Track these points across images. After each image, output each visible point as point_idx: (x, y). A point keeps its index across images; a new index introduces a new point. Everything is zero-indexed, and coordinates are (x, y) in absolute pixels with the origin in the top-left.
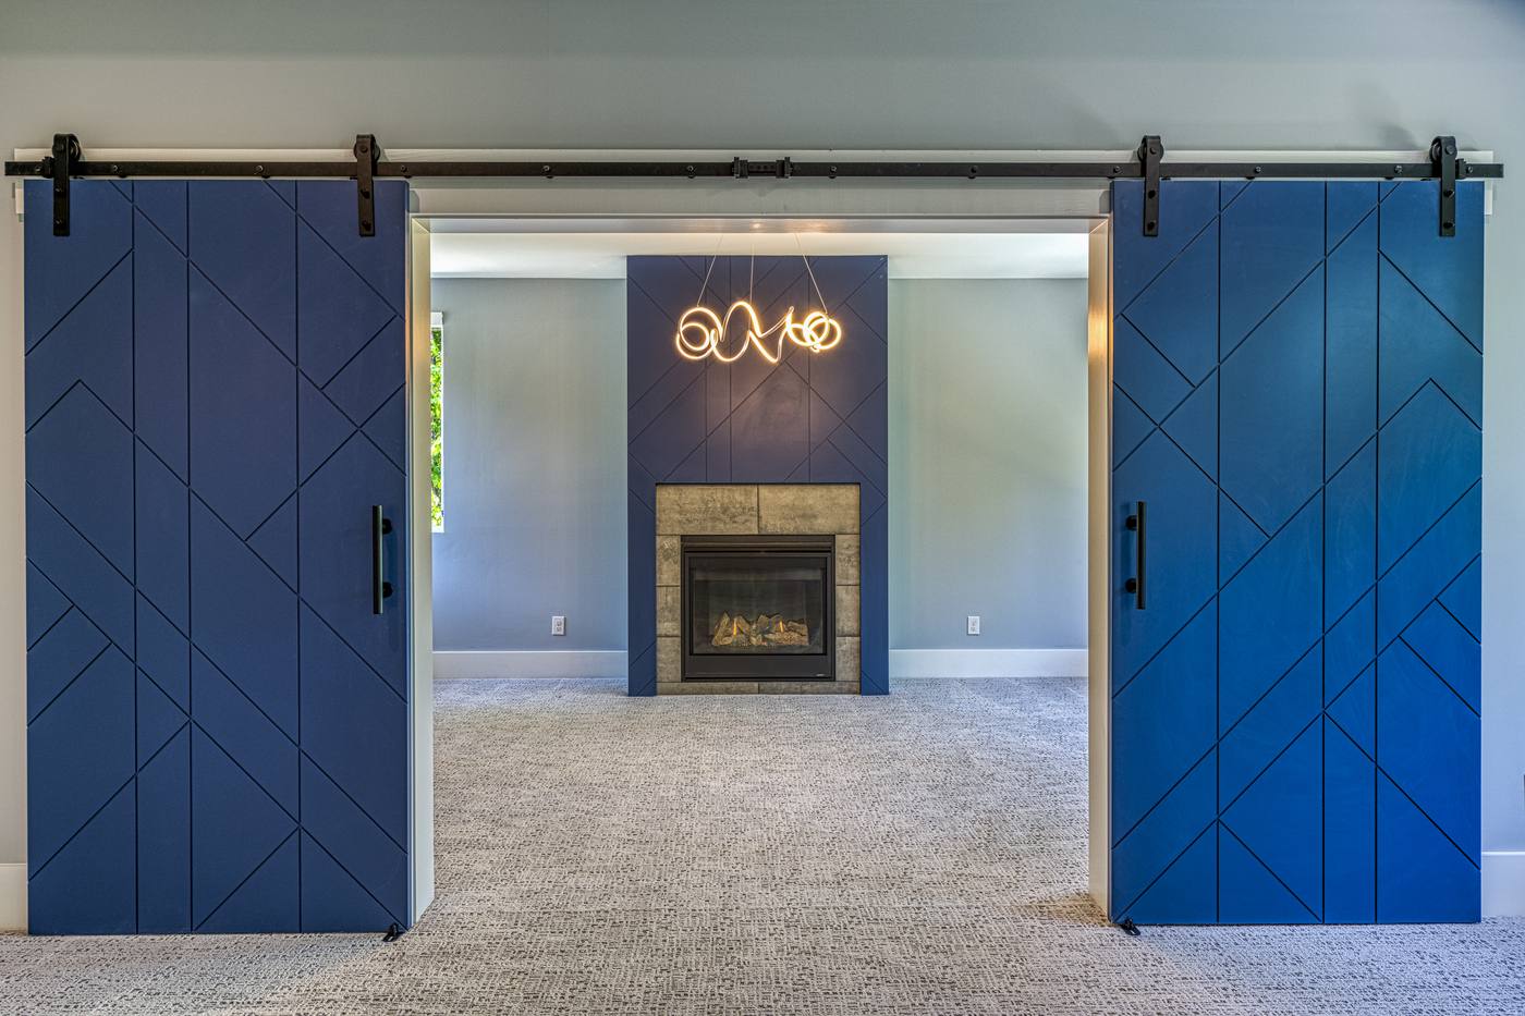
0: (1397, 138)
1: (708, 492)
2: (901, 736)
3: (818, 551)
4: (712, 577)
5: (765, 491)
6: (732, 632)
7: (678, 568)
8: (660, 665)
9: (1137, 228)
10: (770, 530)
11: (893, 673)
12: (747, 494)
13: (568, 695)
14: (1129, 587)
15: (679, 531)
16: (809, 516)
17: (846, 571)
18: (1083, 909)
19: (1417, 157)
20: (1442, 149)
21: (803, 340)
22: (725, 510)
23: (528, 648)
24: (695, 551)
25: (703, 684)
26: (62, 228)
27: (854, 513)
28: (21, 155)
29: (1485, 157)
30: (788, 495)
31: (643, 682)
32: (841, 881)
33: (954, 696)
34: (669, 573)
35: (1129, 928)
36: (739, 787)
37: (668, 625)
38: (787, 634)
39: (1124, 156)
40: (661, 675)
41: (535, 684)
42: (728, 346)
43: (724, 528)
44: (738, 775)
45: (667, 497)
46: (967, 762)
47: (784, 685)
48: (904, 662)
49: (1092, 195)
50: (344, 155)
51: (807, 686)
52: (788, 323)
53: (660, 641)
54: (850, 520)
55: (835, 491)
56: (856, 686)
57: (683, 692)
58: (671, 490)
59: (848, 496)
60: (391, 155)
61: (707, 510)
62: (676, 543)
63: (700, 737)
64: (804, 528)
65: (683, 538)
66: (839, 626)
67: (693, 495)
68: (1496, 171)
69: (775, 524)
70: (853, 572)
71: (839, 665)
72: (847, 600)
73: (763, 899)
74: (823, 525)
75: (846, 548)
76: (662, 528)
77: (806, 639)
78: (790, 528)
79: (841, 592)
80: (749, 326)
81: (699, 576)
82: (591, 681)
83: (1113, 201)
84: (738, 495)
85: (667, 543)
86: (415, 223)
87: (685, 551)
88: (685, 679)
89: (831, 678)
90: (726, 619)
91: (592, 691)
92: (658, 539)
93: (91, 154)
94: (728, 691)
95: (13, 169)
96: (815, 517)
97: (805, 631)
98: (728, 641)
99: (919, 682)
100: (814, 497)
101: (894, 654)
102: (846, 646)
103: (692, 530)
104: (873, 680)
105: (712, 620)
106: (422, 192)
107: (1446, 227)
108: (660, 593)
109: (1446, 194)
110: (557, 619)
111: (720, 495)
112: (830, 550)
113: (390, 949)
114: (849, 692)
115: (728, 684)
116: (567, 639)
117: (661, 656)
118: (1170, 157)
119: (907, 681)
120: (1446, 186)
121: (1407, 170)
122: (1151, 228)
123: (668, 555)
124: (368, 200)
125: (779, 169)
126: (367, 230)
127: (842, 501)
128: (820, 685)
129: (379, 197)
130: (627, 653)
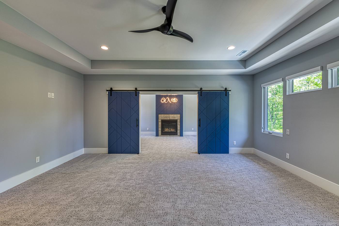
0: (222, 87)
1: (164, 115)
2: (183, 140)
3: (176, 121)
4: (164, 124)
5: (170, 115)
6: (166, 130)
7: (161, 123)
8: (159, 133)
9: (200, 95)
10: (171, 119)
11: (183, 134)
12: (168, 115)
13: (149, 136)
14: (199, 125)
15: (161, 119)
16: (175, 117)
17: (179, 123)
18: (196, 153)
19: (224, 89)
20: (226, 89)
21: (173, 101)
22: (166, 117)
24: (163, 121)
26: (111, 95)
27: (179, 117)
28: (107, 89)
29: (230, 89)
30: (172, 115)
31: (157, 135)
32: (176, 151)
33: (190, 137)
34: (160, 124)
35: (199, 154)
36: (167, 144)
37: (160, 129)
38: (172, 130)
39: (199, 89)
41: (146, 135)
42: (166, 101)
43: (166, 119)
44: (167, 143)
45: (160, 115)
46: (189, 142)
47: (172, 135)
48: (184, 133)
49: (197, 92)
50: (134, 89)
51: (174, 135)
52: (172, 100)
53: (159, 131)
54: (179, 118)
55: (178, 115)
56: (180, 136)
59: (179, 115)
60: (138, 89)
61: (164, 117)
62: (161, 120)
63: (163, 140)
64: (174, 119)
66: (178, 129)
67: (163, 115)
69: (171, 118)
71: (178, 133)
73: (168, 152)
74: (176, 119)
75: (179, 121)
78: (173, 119)
79: (178, 126)
80: (168, 99)
81: (163, 124)
82: (152, 135)
83: (198, 93)
84: (167, 115)
85: (160, 120)
86: (140, 95)
87: (162, 121)
88: (162, 135)
89: (177, 135)
90: (166, 128)
91: (152, 136)
92: (159, 120)
93: (113, 89)
94: (166, 136)
95: (107, 90)
96: (175, 118)
97: (174, 130)
98: (166, 131)
99: (187, 135)
100: (175, 115)
102: (179, 131)
103: (163, 119)
104: (181, 135)
105: (164, 128)
106: (140, 92)
107: (226, 95)
108: (159, 126)
109: (226, 93)
110: (148, 128)
111: (165, 115)
112: (177, 121)
113: (138, 155)
116: (149, 131)
118: (203, 89)
119: (185, 135)
120: (226, 92)
121: (223, 90)
122: (201, 95)
123: (160, 122)
124: (136, 93)
125: (170, 90)
126: (136, 95)
127: (178, 116)
128: (176, 135)
129: (137, 92)
130: (155, 132)
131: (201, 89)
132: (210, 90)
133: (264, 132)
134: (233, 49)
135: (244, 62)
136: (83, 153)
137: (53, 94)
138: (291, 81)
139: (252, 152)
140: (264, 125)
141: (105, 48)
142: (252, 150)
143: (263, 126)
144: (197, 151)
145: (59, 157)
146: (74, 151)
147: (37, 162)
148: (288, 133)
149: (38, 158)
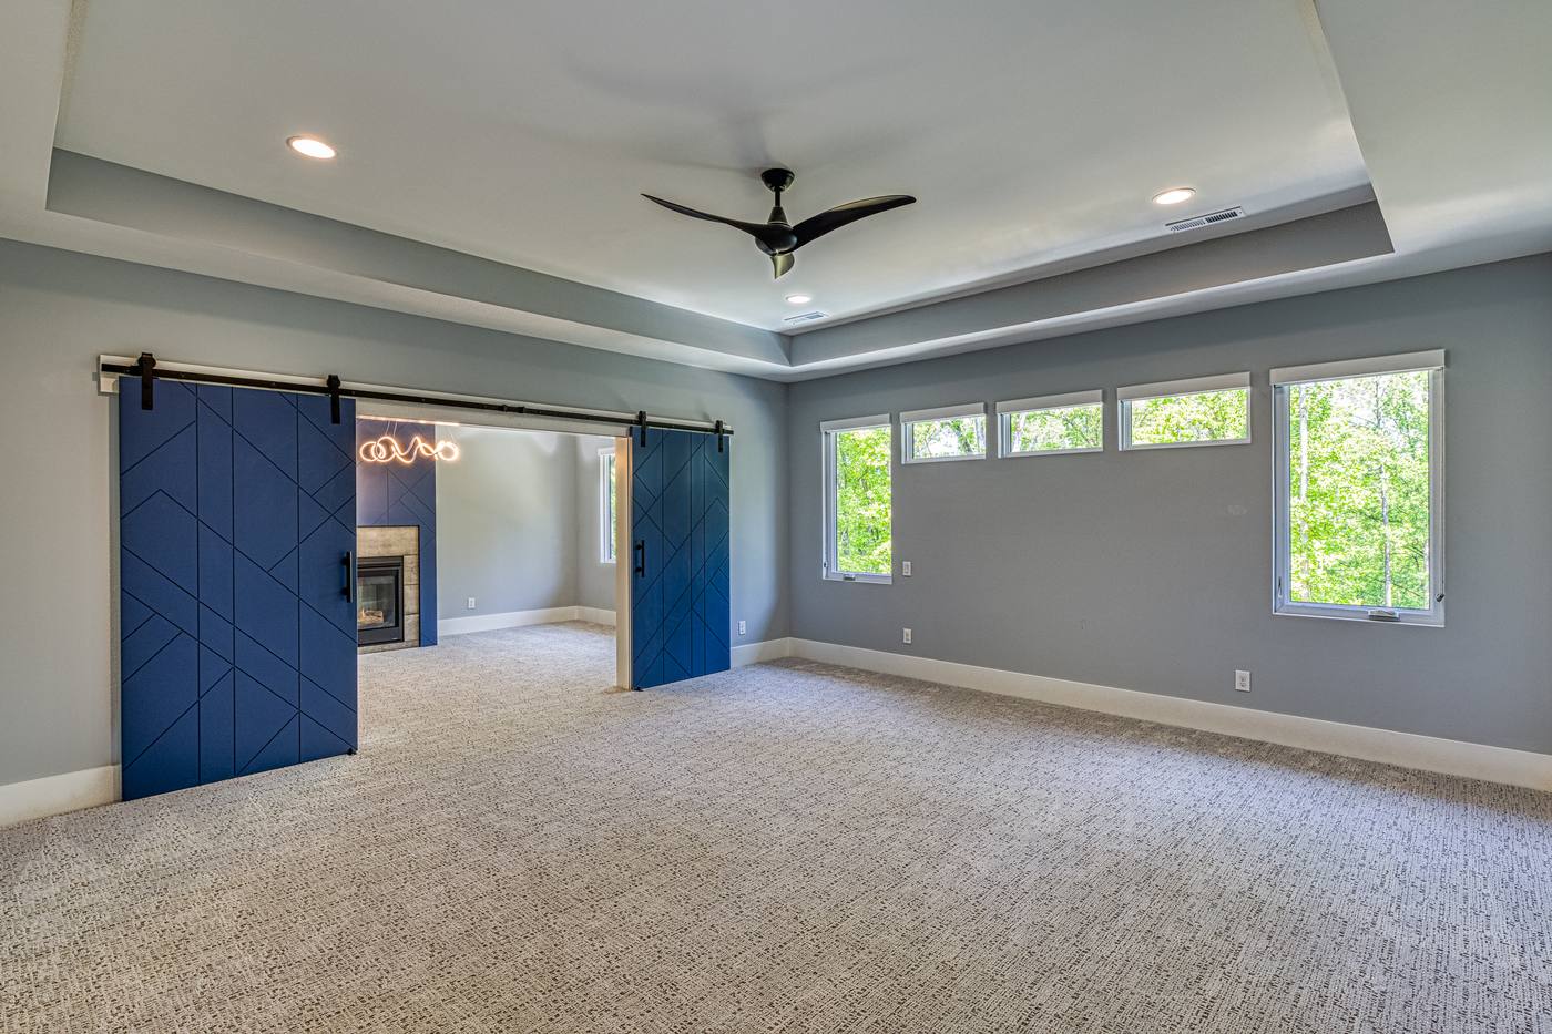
0: (707, 418)
3: (393, 566)
11: (440, 633)
14: (638, 569)
16: (386, 545)
17: (410, 576)
19: (712, 426)
20: (718, 424)
27: (415, 543)
29: (729, 428)
30: (373, 533)
38: (368, 618)
39: (632, 417)
48: (444, 627)
49: (623, 429)
50: (316, 383)
51: (386, 646)
54: (412, 547)
55: (404, 530)
56: (417, 642)
59: (411, 533)
64: (386, 553)
66: (406, 609)
68: (731, 432)
69: (364, 551)
70: (415, 577)
71: (406, 632)
72: (410, 594)
74: (396, 551)
75: (410, 564)
77: (382, 619)
78: (374, 552)
79: (407, 589)
83: (631, 432)
89: (401, 640)
96: (390, 546)
97: (381, 614)
99: (457, 635)
100: (391, 533)
101: (439, 622)
102: (410, 621)
104: (427, 637)
107: (720, 450)
109: (721, 439)
112: (400, 565)
114: (413, 647)
118: (649, 419)
119: (450, 637)
120: (718, 435)
121: (711, 430)
122: (643, 444)
125: (520, 410)
127: (408, 536)
128: (394, 645)
131: (642, 415)
132: (670, 426)
133: (827, 576)
134: (805, 304)
135: (791, 342)
138: (909, 425)
139: (787, 653)
140: (827, 553)
141: (313, 148)
142: (788, 645)
143: (824, 560)
148: (907, 571)
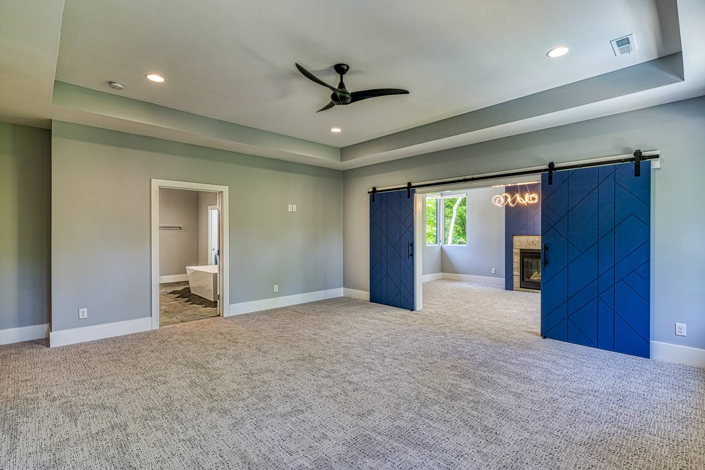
1: (527, 237)
4: (528, 260)
7: (519, 258)
8: (514, 283)
12: (539, 238)
15: (519, 247)
18: (538, 334)
22: (533, 243)
23: (484, 276)
24: (524, 253)
25: (526, 289)
26: (373, 201)
31: (509, 286)
34: (517, 259)
37: (517, 273)
40: (515, 286)
43: (532, 247)
45: (516, 239)
52: (518, 197)
53: (514, 276)
57: (520, 291)
58: (517, 237)
61: (527, 242)
62: (519, 251)
65: (521, 249)
67: (524, 238)
76: (515, 247)
81: (525, 260)
84: (536, 238)
85: (516, 251)
86: (415, 194)
87: (521, 253)
88: (521, 287)
92: (514, 250)
94: (533, 292)
95: (369, 193)
98: (535, 278)
103: (523, 247)
105: (529, 272)
106: (417, 190)
108: (514, 264)
110: (493, 269)
111: (531, 238)
115: (534, 290)
116: (495, 275)
117: (514, 280)
123: (516, 254)
124: (409, 191)
126: (409, 197)
129: (411, 191)
130: (504, 279)
136: (342, 296)
137: (295, 206)
144: (539, 331)
145: (304, 292)
146: (325, 288)
147: (275, 291)
149: (276, 286)
